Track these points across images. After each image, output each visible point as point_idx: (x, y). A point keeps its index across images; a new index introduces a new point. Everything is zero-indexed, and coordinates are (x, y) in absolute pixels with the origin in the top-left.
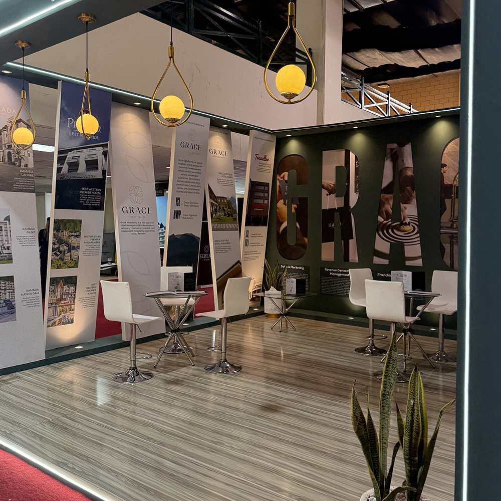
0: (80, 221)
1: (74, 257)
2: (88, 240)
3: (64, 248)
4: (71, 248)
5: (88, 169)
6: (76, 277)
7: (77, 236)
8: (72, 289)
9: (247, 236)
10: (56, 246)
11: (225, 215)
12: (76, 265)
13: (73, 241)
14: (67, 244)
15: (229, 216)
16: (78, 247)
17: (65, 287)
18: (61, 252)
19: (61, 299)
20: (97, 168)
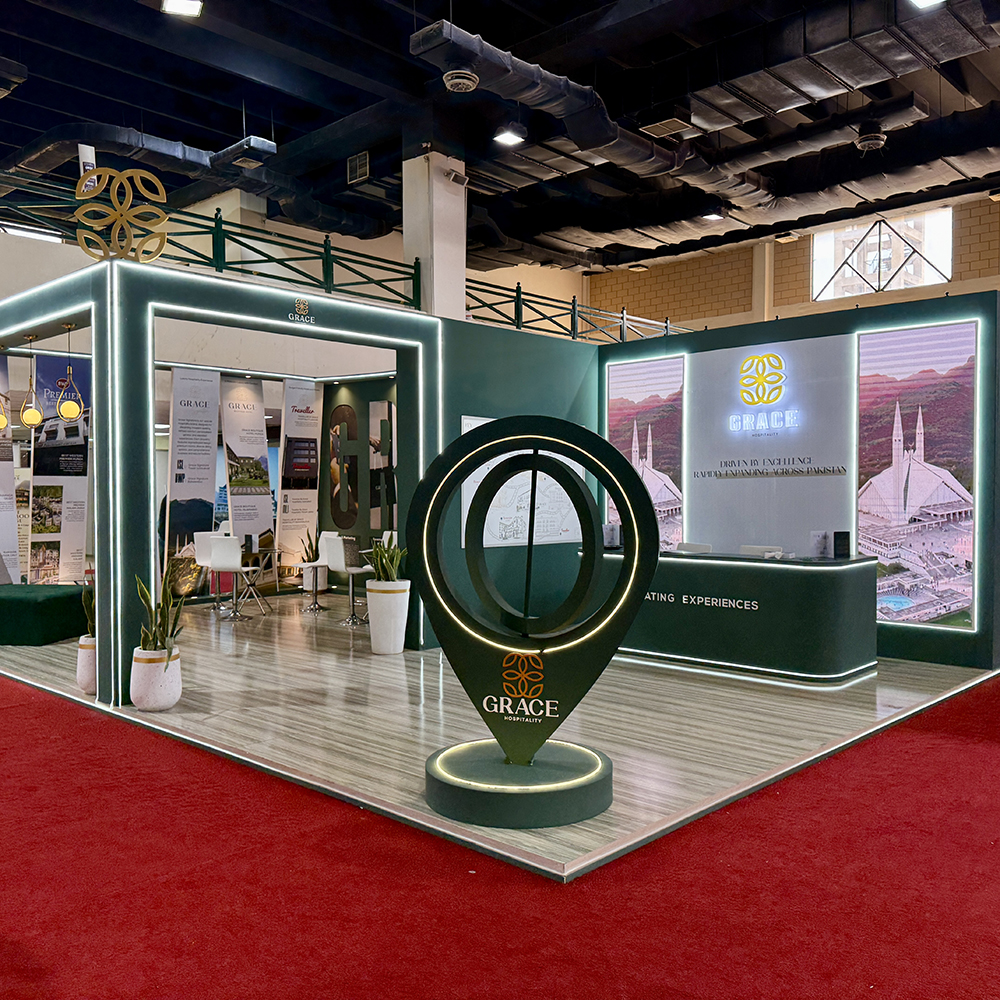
0: (62, 487)
1: (56, 523)
2: (71, 505)
3: (44, 513)
4: (52, 514)
5: (67, 436)
6: (59, 542)
7: (58, 502)
8: (55, 553)
9: (286, 501)
10: (36, 512)
11: (251, 477)
12: (58, 530)
13: (54, 506)
14: (48, 509)
15: (256, 478)
16: (60, 513)
17: (48, 552)
18: (41, 517)
19: (44, 563)
20: (78, 435)
